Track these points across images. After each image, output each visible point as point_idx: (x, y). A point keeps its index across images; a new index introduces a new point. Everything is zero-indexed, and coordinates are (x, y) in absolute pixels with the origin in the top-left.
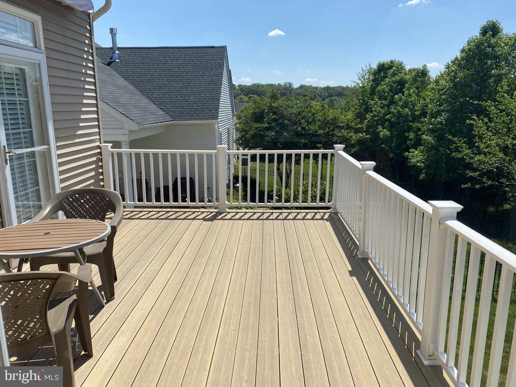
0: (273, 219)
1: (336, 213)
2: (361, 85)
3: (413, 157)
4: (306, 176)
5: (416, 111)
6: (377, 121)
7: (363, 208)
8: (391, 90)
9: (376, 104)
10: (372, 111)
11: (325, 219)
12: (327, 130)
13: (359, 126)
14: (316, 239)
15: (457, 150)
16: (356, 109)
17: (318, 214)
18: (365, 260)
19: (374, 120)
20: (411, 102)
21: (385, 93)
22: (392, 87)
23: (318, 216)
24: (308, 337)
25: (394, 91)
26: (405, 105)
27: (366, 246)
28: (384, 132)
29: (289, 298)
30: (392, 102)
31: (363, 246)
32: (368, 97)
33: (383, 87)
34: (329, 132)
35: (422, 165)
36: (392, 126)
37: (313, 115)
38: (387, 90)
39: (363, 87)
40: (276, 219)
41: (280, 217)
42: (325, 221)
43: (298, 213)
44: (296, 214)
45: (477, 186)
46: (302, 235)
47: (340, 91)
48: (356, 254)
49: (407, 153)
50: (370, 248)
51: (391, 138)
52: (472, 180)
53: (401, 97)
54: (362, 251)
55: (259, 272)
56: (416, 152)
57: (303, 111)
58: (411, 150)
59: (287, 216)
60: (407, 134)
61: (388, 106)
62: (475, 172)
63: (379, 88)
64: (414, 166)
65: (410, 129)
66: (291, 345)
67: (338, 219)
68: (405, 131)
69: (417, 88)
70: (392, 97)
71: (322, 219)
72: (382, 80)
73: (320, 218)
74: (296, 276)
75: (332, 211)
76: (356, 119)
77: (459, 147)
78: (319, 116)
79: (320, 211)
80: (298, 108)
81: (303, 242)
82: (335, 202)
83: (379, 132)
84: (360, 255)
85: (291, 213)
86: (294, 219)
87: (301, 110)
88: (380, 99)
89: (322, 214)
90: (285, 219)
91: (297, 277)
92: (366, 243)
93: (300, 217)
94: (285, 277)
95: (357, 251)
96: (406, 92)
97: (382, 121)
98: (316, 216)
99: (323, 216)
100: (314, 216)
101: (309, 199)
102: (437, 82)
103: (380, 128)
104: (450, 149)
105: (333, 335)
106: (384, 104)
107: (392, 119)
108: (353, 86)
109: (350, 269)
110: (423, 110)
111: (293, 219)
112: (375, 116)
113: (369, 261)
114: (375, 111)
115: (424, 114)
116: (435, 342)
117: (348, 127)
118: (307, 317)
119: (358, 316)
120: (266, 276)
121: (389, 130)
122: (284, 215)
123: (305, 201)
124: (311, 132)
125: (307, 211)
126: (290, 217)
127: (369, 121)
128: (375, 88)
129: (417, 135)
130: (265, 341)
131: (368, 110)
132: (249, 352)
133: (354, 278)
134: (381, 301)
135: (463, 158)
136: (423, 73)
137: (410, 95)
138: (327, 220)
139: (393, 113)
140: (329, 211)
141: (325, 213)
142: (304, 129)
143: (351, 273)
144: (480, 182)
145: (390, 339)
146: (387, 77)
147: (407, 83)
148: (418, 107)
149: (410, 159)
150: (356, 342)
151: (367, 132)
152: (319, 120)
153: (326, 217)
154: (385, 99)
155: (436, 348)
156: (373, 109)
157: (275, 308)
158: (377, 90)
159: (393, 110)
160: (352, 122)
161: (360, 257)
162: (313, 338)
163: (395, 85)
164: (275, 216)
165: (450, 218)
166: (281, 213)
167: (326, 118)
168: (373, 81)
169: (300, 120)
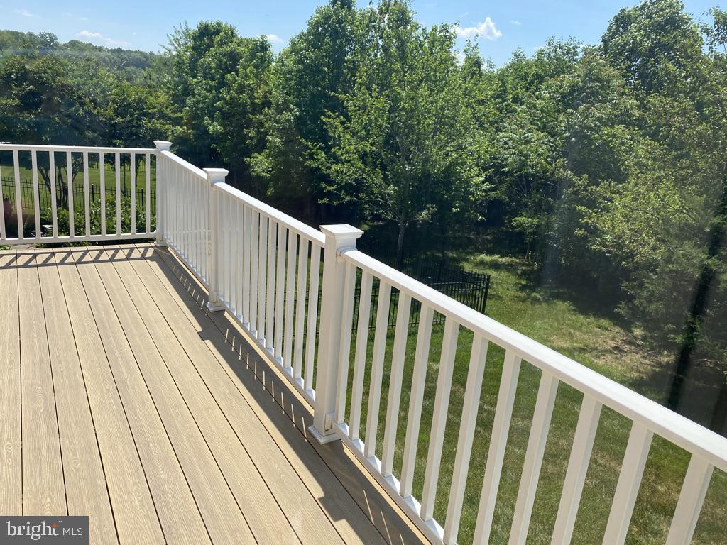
0: (56, 265)
1: (165, 248)
2: (175, 53)
3: (256, 164)
4: (94, 189)
5: (256, 98)
6: (203, 109)
7: (213, 238)
8: (219, 66)
9: (199, 85)
10: (193, 95)
11: (148, 258)
12: (128, 118)
13: (179, 114)
14: (139, 291)
15: (311, 157)
16: (169, 88)
17: (136, 250)
18: (220, 313)
19: (198, 109)
20: (249, 85)
21: (211, 69)
22: (221, 61)
23: (136, 254)
24: (151, 445)
25: (223, 67)
26: (241, 89)
27: (221, 293)
28: (214, 127)
29: (108, 390)
30: (223, 83)
31: (215, 293)
32: (187, 74)
33: (208, 60)
34: (132, 120)
35: (268, 175)
36: (225, 117)
37: (103, 91)
38: (213, 64)
39: (178, 56)
40: (62, 263)
41: (70, 259)
42: (148, 261)
43: (101, 251)
44: (97, 252)
45: (335, 203)
46: (113, 285)
47: (140, 59)
48: (205, 306)
49: (248, 158)
50: (227, 295)
51: (224, 134)
52: (330, 194)
53: (235, 78)
54: (215, 301)
55: (46, 357)
56: (261, 158)
57: (85, 84)
58: (253, 155)
59: (82, 257)
60: (245, 131)
61: (217, 89)
62: (333, 186)
63: (202, 60)
64: (259, 177)
65: (249, 125)
66: (126, 465)
67: (168, 256)
68: (242, 127)
69: (256, 67)
70: (223, 77)
71: (143, 257)
72: (207, 49)
73: (139, 256)
74: (114, 353)
75: (158, 245)
76: (172, 105)
77: (313, 154)
78: (112, 94)
79: (138, 245)
80: (75, 78)
81: (118, 298)
82: (163, 231)
83: (207, 127)
84: (211, 307)
85: (88, 251)
86: (96, 261)
87: (82, 81)
88: (205, 77)
89: (142, 250)
90: (79, 262)
91: (117, 354)
92: (221, 288)
93: (104, 256)
94: (95, 358)
95: (206, 302)
96: (241, 71)
97: (210, 110)
98: (133, 253)
99: (144, 253)
100: (129, 254)
101: (119, 227)
102: (281, 61)
103: (207, 120)
104: (303, 156)
105: (190, 433)
106: (210, 86)
107: (223, 107)
108: (162, 52)
109: (200, 329)
110: (265, 97)
111: (93, 262)
112: (198, 102)
113: (226, 314)
114: (199, 95)
115: (267, 104)
116: (333, 411)
117: (163, 116)
118: (144, 414)
119: (222, 396)
120: (60, 362)
121: (220, 124)
122: (77, 256)
123: (110, 230)
124: (102, 119)
125: (117, 246)
126: (88, 258)
127: (191, 109)
128: (197, 60)
129: (258, 133)
130: (77, 470)
131: (188, 91)
132: (49, 496)
133: (208, 342)
134: (251, 369)
135: (318, 167)
136: (263, 47)
137: (246, 76)
138: (151, 259)
139: (224, 99)
140: (153, 244)
141: (146, 249)
142: (88, 113)
143: (203, 336)
144: (338, 198)
145: (272, 419)
146: (213, 46)
147: (241, 58)
148: (259, 94)
149: (253, 167)
150: (226, 435)
151: (190, 126)
152: (114, 101)
153: (149, 253)
154: (213, 79)
155: (335, 419)
156: (196, 91)
157: (85, 411)
158: (199, 63)
159: (225, 95)
160: (167, 108)
161: (211, 309)
162: (160, 445)
163: (225, 59)
164: (58, 258)
165: (348, 248)
166: (70, 253)
167: (125, 98)
168: (194, 48)
169: (80, 98)
